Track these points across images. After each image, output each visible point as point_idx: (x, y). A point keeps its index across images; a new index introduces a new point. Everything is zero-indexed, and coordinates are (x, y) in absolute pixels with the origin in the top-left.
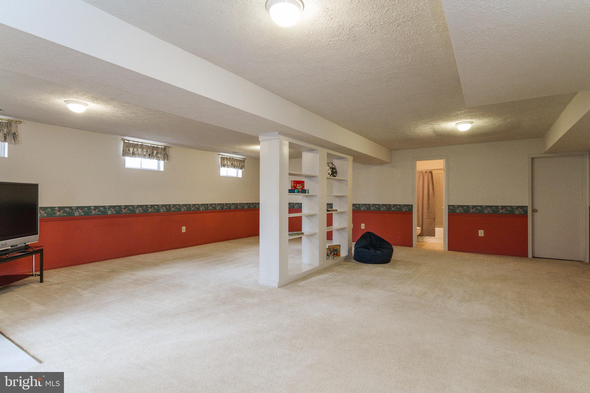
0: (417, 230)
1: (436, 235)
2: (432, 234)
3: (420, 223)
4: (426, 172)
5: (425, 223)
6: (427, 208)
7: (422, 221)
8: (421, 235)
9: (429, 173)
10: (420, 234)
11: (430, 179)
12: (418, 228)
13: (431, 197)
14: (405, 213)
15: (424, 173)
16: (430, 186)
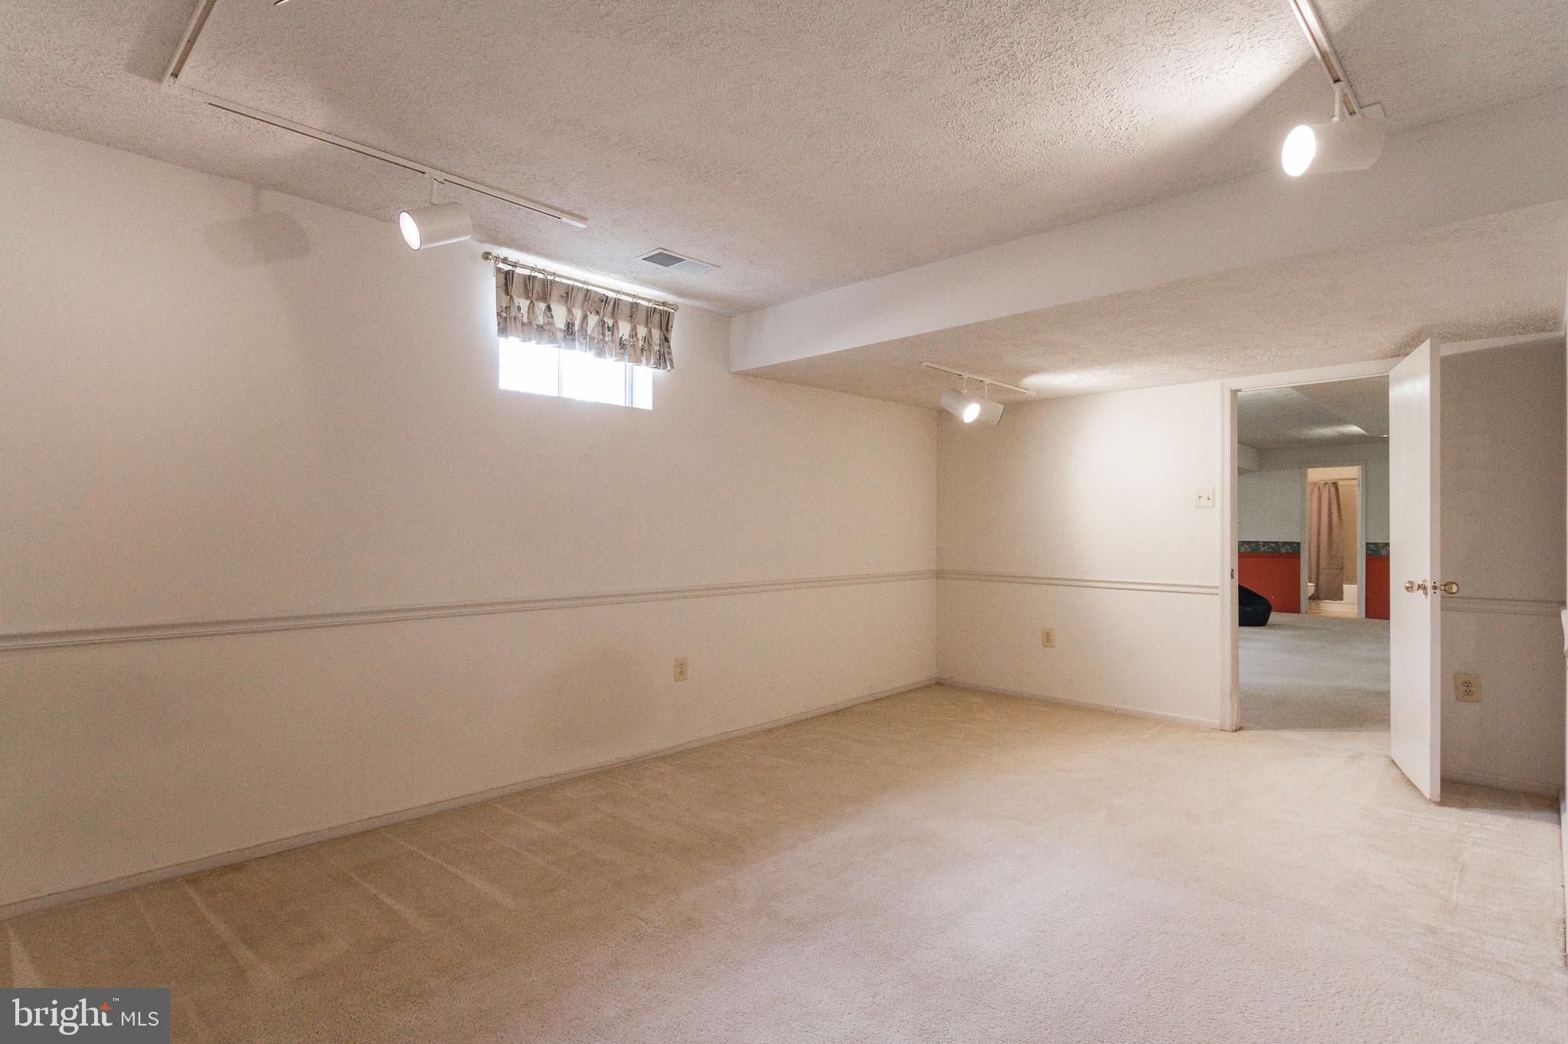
0: (1308, 588)
1: (1345, 597)
2: (1338, 595)
3: (1314, 576)
4: (1326, 484)
5: (1322, 577)
6: (1326, 549)
7: (1318, 572)
8: (1315, 598)
9: (1331, 485)
10: (1313, 594)
11: (1333, 496)
12: (1309, 584)
13: (1335, 529)
14: (1287, 556)
15: (1321, 486)
16: (1333, 507)
